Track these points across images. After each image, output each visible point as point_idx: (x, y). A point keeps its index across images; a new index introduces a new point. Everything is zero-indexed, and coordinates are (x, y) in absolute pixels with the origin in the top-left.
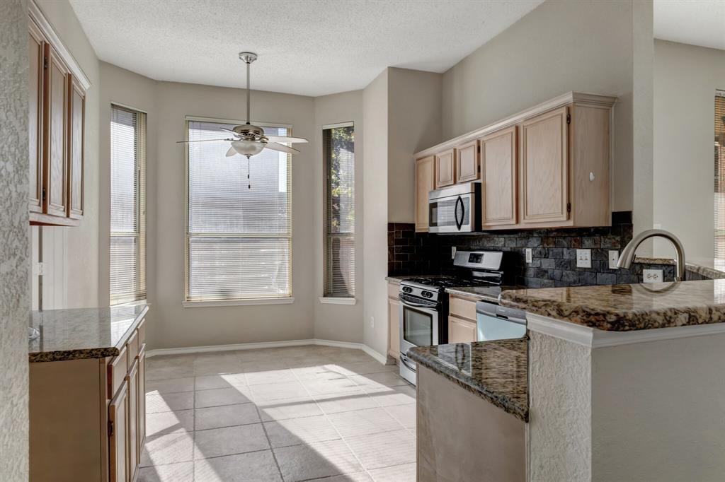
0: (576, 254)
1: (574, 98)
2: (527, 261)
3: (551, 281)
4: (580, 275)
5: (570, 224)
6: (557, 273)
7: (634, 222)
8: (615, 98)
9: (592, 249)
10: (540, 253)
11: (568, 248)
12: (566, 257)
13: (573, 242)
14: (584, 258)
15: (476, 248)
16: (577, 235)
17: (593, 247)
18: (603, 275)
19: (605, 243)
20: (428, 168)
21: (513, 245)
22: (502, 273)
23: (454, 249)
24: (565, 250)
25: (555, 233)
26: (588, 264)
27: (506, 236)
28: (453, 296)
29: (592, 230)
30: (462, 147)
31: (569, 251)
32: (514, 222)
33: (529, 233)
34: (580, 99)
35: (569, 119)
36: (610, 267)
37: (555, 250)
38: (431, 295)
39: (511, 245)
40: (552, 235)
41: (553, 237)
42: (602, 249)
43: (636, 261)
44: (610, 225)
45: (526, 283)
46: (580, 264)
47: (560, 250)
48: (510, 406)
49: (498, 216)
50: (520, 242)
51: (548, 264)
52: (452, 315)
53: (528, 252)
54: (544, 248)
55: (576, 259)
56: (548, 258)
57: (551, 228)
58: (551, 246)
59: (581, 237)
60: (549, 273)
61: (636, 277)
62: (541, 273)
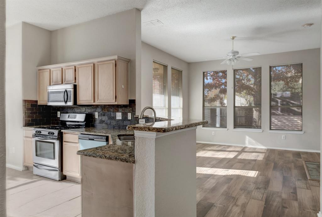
0: (116, 114)
1: (118, 58)
2: (96, 117)
3: (106, 125)
4: (117, 122)
5: (116, 103)
6: (109, 121)
7: (136, 103)
8: (130, 60)
9: (122, 112)
10: (102, 114)
11: (113, 112)
12: (112, 115)
13: (115, 110)
14: (119, 116)
15: (71, 112)
16: (117, 107)
17: (122, 111)
18: (126, 122)
19: (127, 110)
20: (47, 74)
21: (90, 111)
22: (85, 122)
23: (59, 113)
24: (112, 113)
25: (107, 107)
26: (120, 118)
27: (86, 107)
28: (65, 133)
29: (122, 106)
30: (65, 68)
31: (113, 113)
32: (93, 102)
33: (97, 106)
34: (120, 58)
35: (116, 65)
36: (128, 119)
37: (108, 113)
38: (54, 134)
39: (89, 111)
40: (106, 107)
41: (106, 108)
42: (126, 113)
43: (144, 117)
44: (128, 104)
45: (95, 126)
46: (117, 118)
47: (110, 113)
48: (128, 160)
49: (85, 99)
50: (93, 110)
51: (105, 118)
52: (65, 142)
53: (96, 114)
54: (103, 112)
55: (116, 116)
56: (105, 116)
57: (106, 105)
58: (106, 111)
59: (118, 108)
60: (105, 122)
61: (137, 122)
62: (102, 122)
